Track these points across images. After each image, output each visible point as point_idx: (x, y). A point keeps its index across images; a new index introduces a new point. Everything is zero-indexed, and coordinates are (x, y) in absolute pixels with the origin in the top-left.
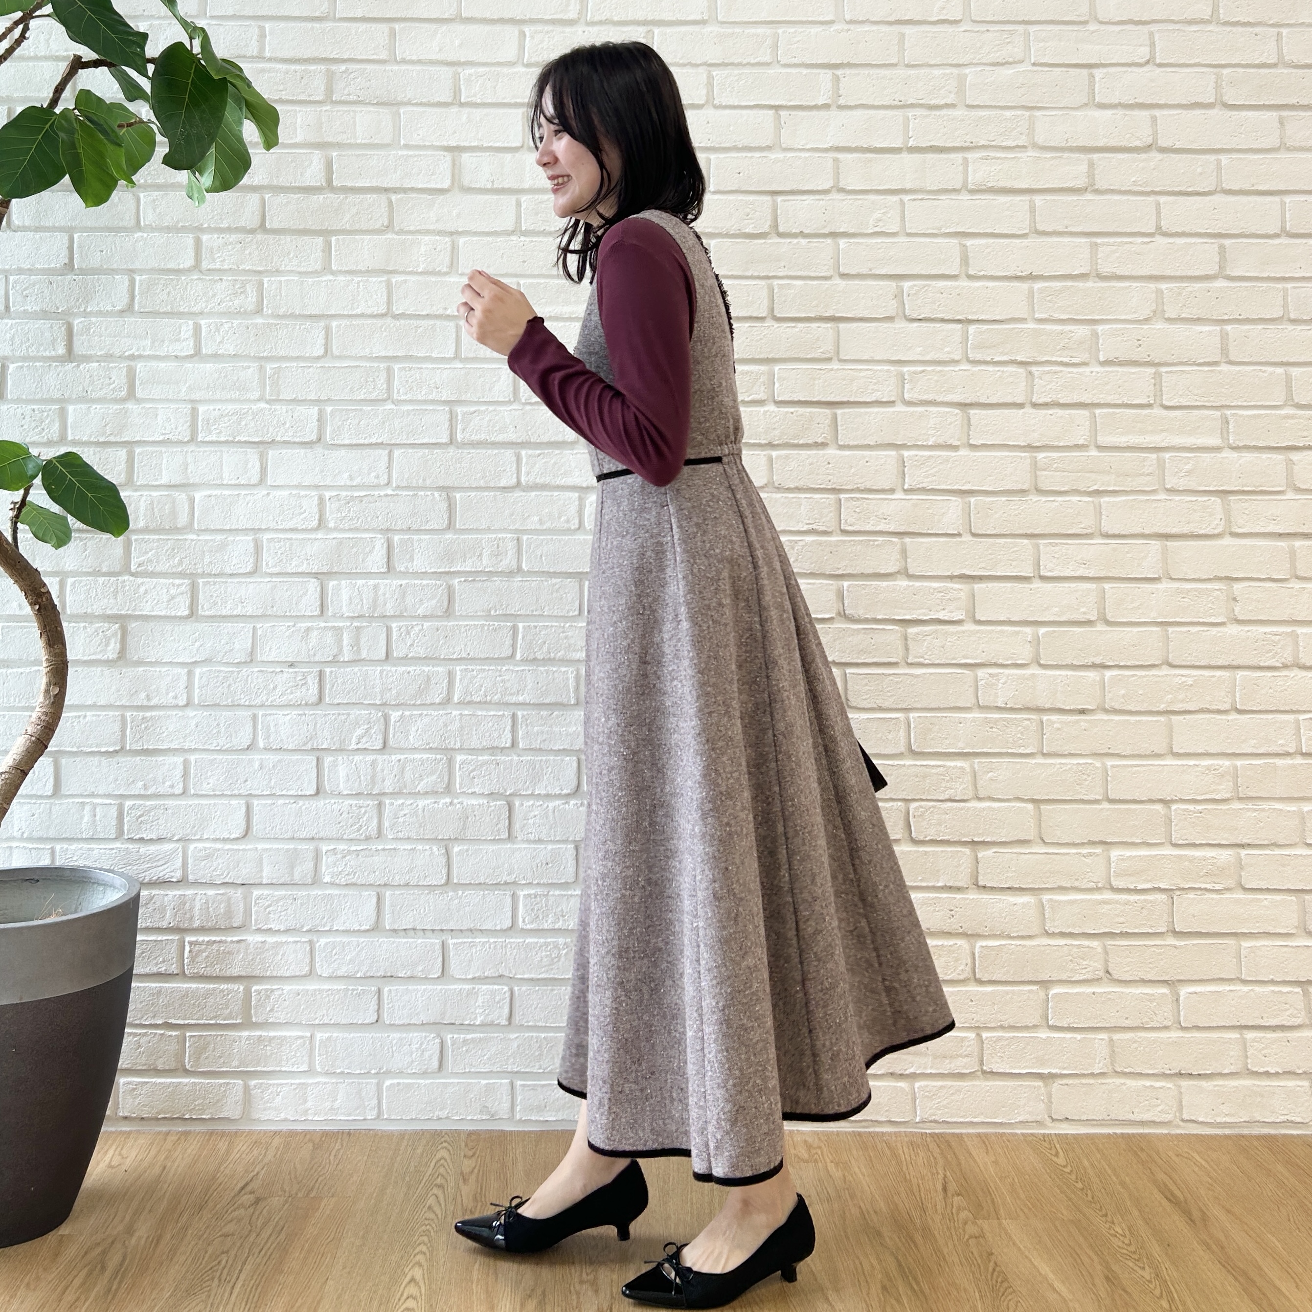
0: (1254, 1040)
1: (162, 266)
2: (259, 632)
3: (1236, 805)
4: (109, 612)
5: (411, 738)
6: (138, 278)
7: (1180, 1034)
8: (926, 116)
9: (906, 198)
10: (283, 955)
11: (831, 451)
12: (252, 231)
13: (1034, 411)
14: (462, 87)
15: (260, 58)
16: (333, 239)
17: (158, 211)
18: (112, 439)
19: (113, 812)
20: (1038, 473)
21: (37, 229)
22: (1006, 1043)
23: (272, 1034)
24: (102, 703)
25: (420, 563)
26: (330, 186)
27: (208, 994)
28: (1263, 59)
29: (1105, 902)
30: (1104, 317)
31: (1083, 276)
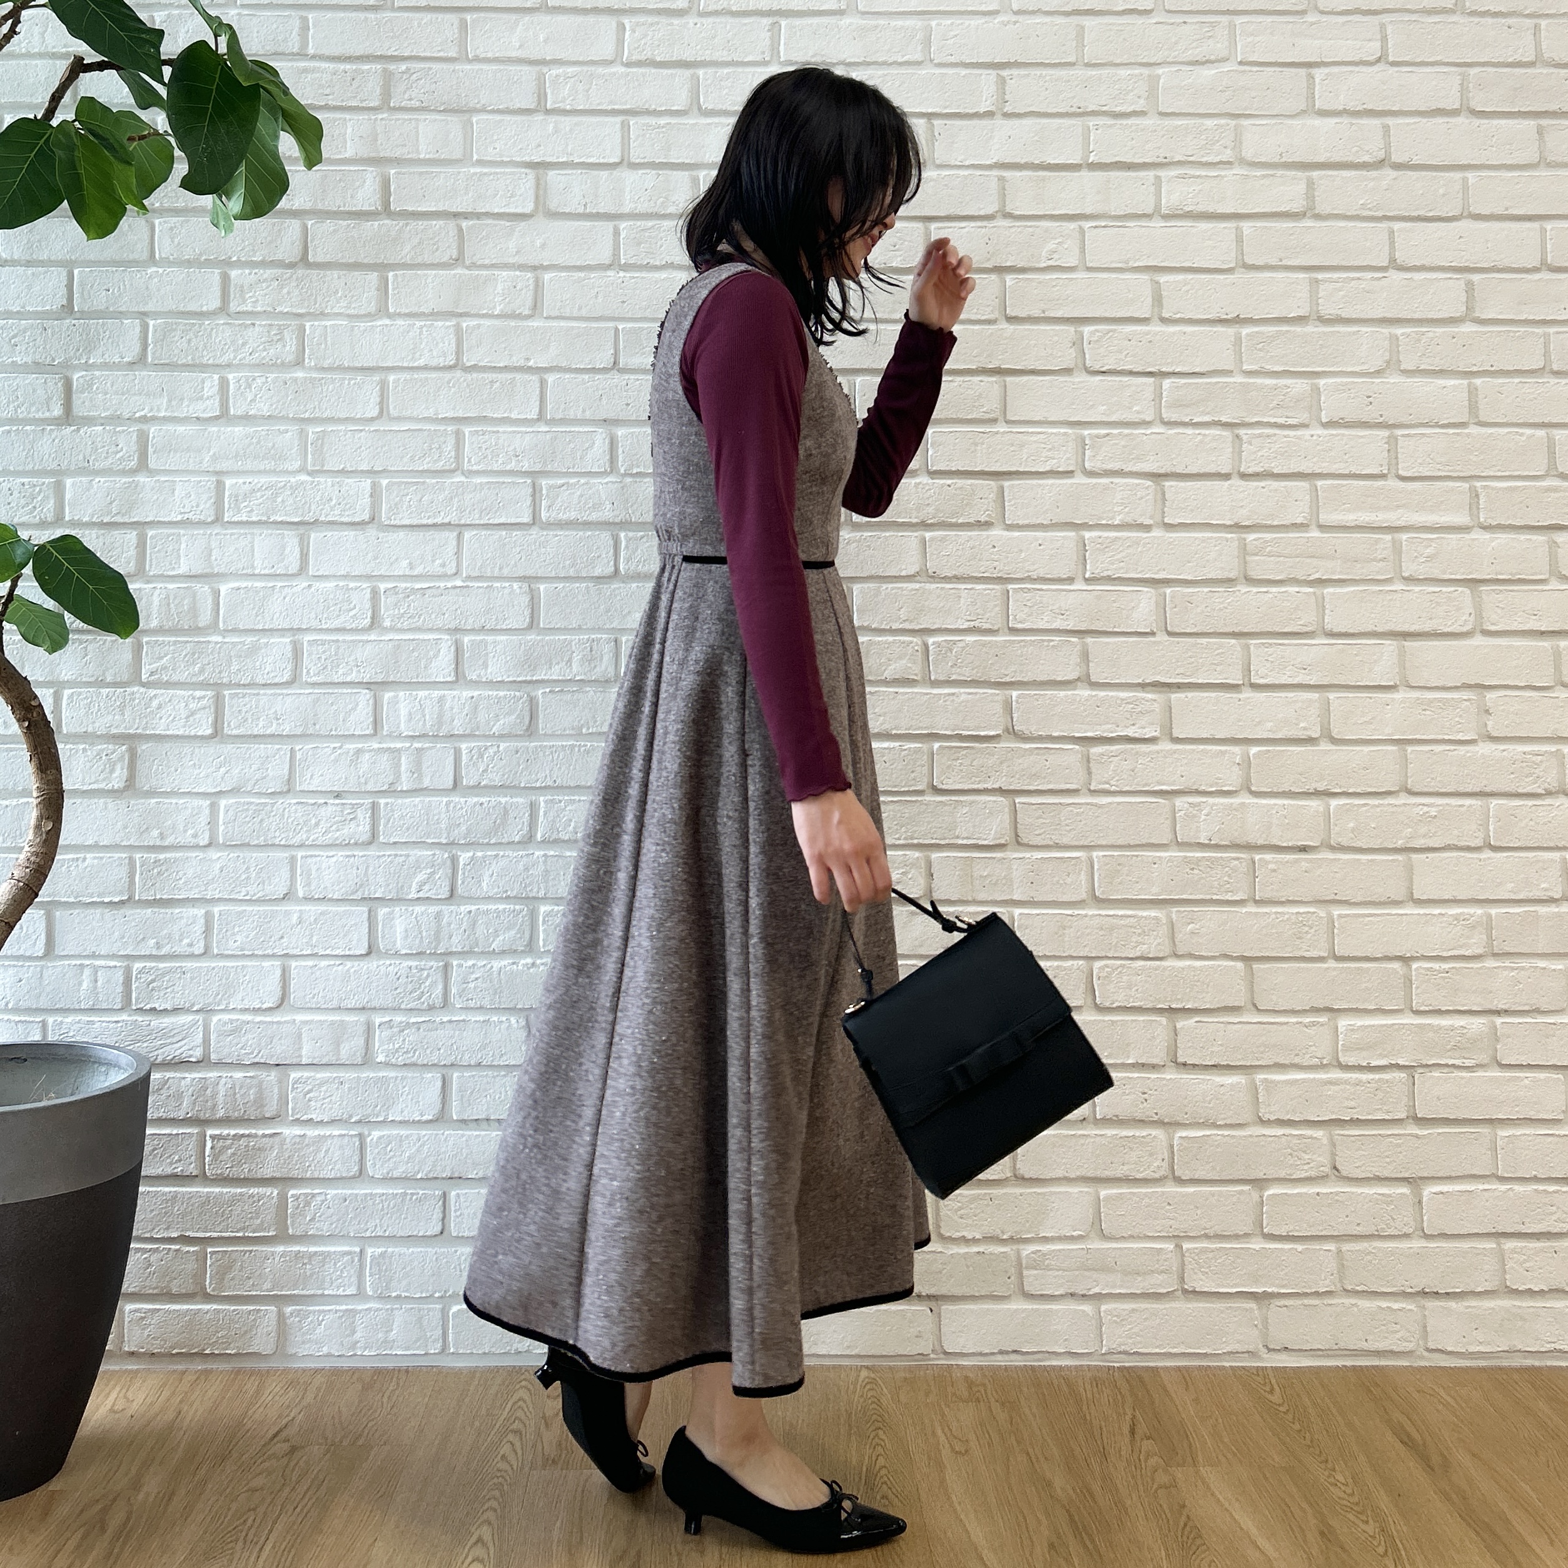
0: (1514, 1251)
1: (181, 309)
2: (299, 756)
3: (1491, 963)
4: (114, 731)
5: (484, 885)
6: (151, 323)
7: (1424, 1243)
8: (1111, 126)
9: (1086, 225)
10: (327, 1151)
11: (997, 532)
12: (292, 266)
13: (1243, 483)
14: (548, 90)
15: (302, 55)
16: (391, 274)
17: (176, 241)
18: (119, 519)
19: (119, 977)
20: (1248, 558)
21: (29, 264)
22: (1211, 1255)
23: (313, 1249)
24: (105, 843)
25: (495, 670)
26: (386, 210)
27: (234, 1200)
28: (1518, 57)
29: (1330, 1082)
30: (1327, 369)
31: (1301, 320)
